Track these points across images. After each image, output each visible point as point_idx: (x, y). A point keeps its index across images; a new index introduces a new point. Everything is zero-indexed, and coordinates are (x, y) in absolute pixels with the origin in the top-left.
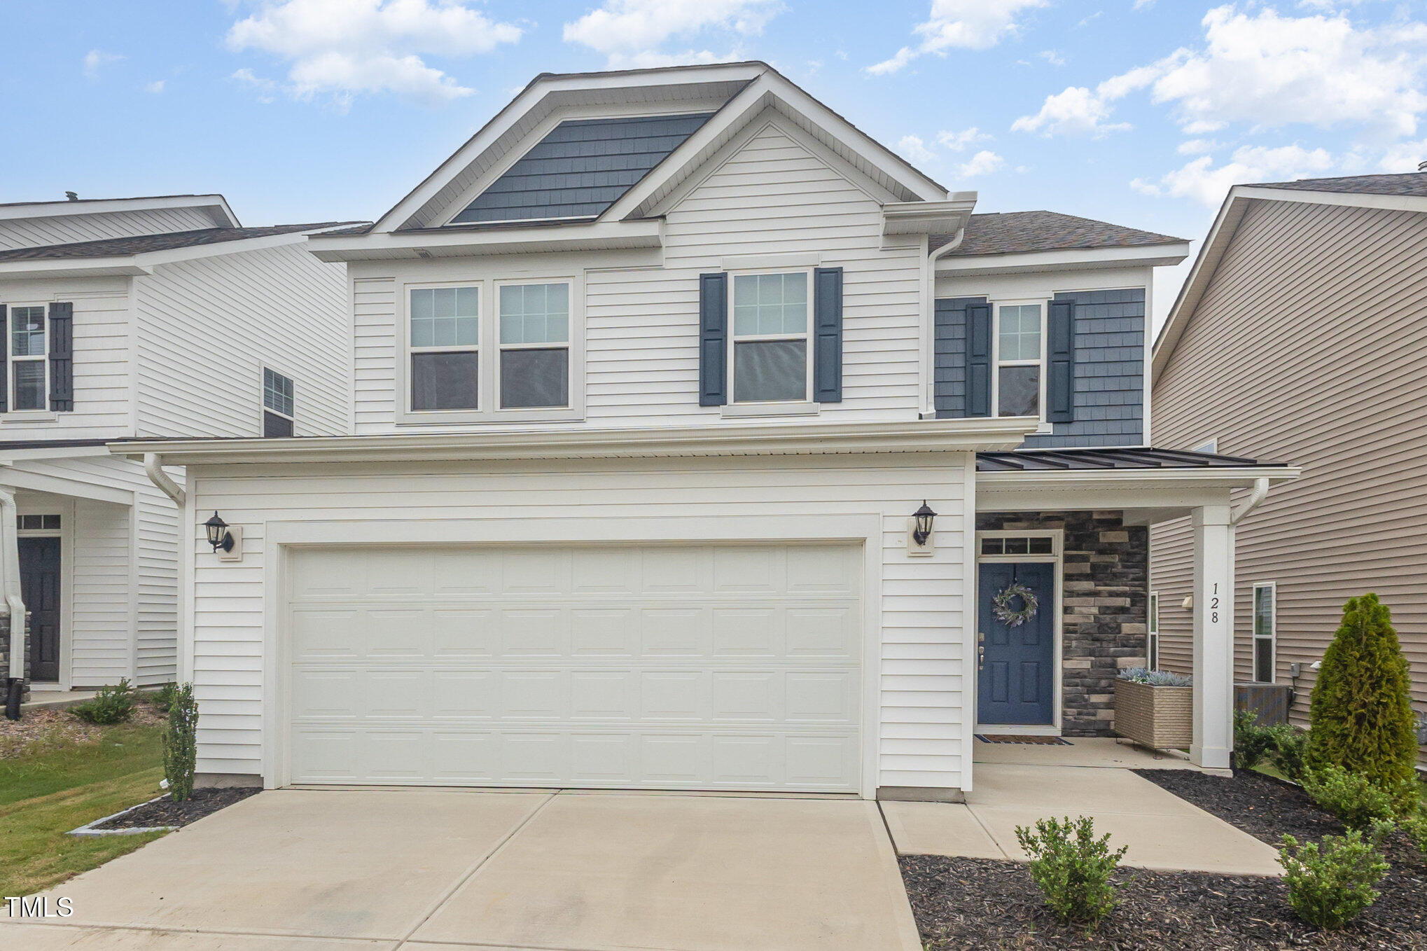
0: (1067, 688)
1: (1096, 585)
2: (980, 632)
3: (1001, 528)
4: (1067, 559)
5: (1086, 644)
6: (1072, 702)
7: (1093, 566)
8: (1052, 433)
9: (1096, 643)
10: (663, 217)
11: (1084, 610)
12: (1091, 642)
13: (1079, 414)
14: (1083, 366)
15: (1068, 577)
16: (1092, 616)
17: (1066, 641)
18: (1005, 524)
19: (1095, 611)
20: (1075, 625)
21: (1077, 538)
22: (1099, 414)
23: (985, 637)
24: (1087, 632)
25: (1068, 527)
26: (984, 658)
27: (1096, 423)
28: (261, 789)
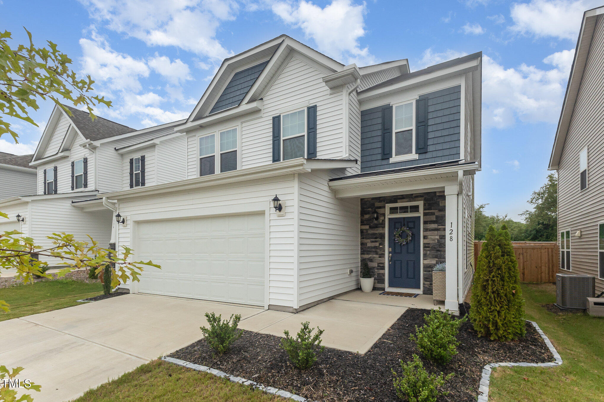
0: (425, 273)
1: (438, 226)
2: (389, 248)
3: (397, 202)
4: (425, 214)
5: (433, 252)
6: (427, 279)
7: (437, 217)
8: (418, 159)
9: (438, 252)
10: (262, 99)
11: (432, 237)
12: (435, 252)
13: (430, 148)
14: (432, 126)
15: (425, 223)
16: (436, 240)
17: (425, 251)
18: (398, 201)
19: (437, 237)
20: (429, 244)
21: (429, 204)
22: (439, 147)
23: (392, 249)
24: (434, 247)
25: (425, 200)
26: (391, 258)
27: (438, 151)
28: (129, 293)
